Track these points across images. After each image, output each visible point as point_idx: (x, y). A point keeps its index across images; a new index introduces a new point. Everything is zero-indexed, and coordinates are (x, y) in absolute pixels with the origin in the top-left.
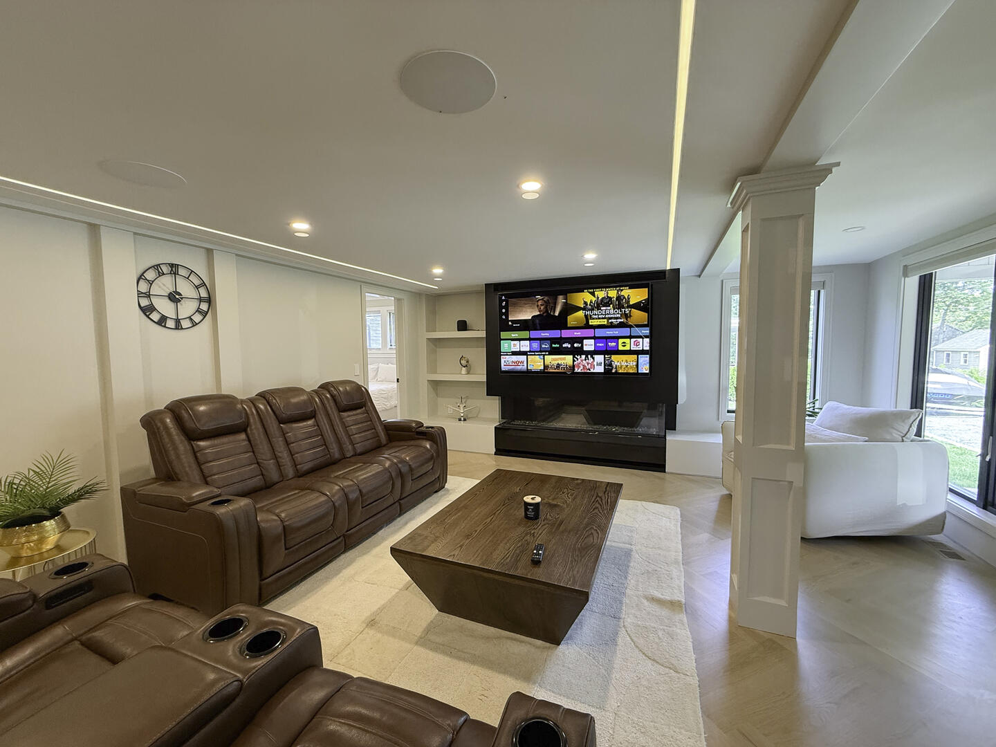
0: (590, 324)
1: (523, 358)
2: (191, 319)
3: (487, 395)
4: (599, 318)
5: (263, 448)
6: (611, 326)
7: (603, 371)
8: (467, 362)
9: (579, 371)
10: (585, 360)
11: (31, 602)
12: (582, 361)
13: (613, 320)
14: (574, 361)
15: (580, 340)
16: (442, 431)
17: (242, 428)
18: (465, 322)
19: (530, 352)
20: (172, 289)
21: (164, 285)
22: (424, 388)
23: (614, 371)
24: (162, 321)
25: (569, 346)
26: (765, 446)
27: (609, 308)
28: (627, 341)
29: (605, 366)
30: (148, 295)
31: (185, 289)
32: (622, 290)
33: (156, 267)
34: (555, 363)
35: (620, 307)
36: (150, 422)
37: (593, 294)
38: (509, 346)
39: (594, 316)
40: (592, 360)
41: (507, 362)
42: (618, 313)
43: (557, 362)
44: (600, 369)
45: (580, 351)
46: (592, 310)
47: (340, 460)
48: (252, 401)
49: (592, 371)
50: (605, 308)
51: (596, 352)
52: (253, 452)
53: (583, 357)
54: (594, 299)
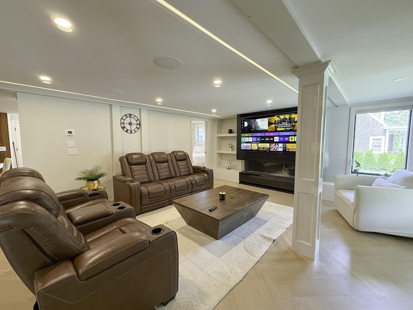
0: (277, 130)
1: (250, 144)
2: (135, 130)
3: (237, 159)
4: (281, 128)
5: (150, 170)
6: (286, 131)
7: (282, 151)
8: (232, 146)
9: (272, 150)
10: (275, 145)
11: (86, 195)
12: (273, 146)
13: (287, 128)
14: (270, 146)
15: (273, 137)
16: (212, 171)
17: (144, 163)
18: (232, 130)
19: (252, 142)
20: (130, 121)
21: (128, 120)
22: (216, 156)
23: (287, 150)
24: (127, 131)
25: (268, 139)
26: (304, 179)
27: (286, 123)
28: (293, 137)
29: (283, 148)
30: (123, 124)
31: (133, 121)
32: (291, 115)
33: (126, 115)
34: (262, 147)
35: (291, 122)
36: (121, 159)
37: (279, 117)
38: (245, 140)
39: (279, 127)
40: (278, 146)
41: (244, 146)
42: (290, 125)
43: (263, 146)
44: (281, 150)
45: (273, 142)
46: (278, 124)
47: (175, 177)
48: (148, 156)
49: (278, 150)
50: (284, 123)
51: (279, 142)
52: (147, 171)
53: (274, 144)
54: (279, 119)
